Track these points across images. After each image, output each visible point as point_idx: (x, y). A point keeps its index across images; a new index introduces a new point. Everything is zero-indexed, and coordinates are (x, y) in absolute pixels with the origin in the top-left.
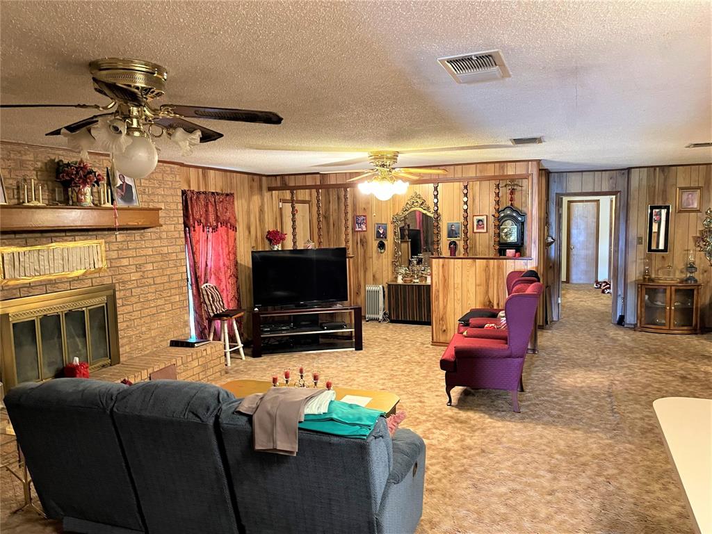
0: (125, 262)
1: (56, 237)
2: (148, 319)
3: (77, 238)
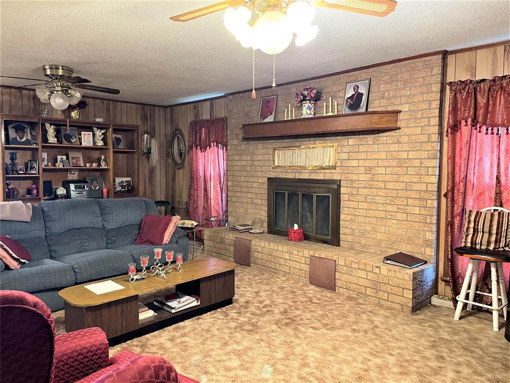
0: (355, 163)
1: (304, 141)
3: (317, 142)
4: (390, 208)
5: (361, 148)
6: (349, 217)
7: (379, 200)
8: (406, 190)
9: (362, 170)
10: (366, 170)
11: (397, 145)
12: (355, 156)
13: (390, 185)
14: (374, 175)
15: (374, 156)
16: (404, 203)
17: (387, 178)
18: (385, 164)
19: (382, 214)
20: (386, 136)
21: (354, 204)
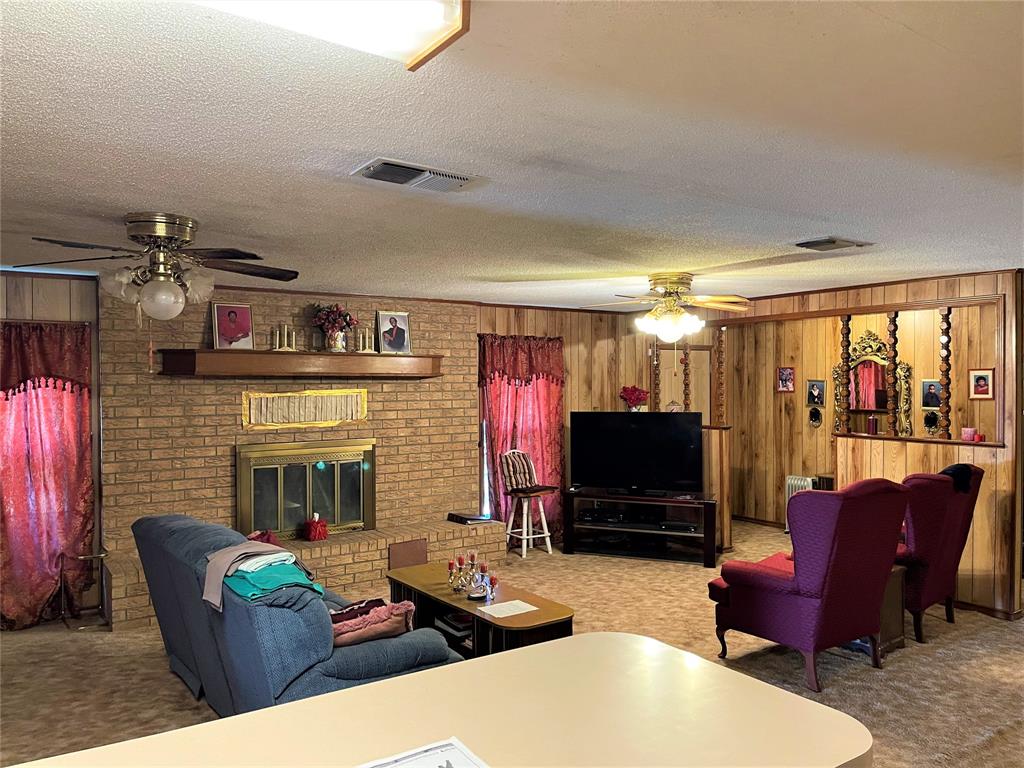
0: (392, 415)
1: (310, 384)
2: (417, 484)
3: (334, 386)
4: (436, 465)
5: (401, 397)
6: (386, 486)
7: (424, 457)
8: (452, 443)
9: (402, 423)
10: (407, 423)
11: (440, 394)
12: (393, 405)
13: (435, 439)
14: (416, 428)
15: (415, 406)
16: (450, 458)
17: (431, 431)
18: (429, 415)
19: (427, 474)
20: (429, 383)
21: (394, 468)
